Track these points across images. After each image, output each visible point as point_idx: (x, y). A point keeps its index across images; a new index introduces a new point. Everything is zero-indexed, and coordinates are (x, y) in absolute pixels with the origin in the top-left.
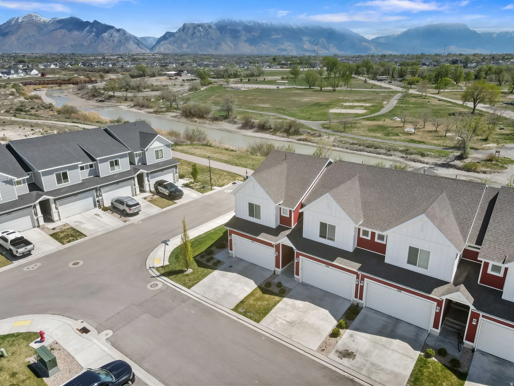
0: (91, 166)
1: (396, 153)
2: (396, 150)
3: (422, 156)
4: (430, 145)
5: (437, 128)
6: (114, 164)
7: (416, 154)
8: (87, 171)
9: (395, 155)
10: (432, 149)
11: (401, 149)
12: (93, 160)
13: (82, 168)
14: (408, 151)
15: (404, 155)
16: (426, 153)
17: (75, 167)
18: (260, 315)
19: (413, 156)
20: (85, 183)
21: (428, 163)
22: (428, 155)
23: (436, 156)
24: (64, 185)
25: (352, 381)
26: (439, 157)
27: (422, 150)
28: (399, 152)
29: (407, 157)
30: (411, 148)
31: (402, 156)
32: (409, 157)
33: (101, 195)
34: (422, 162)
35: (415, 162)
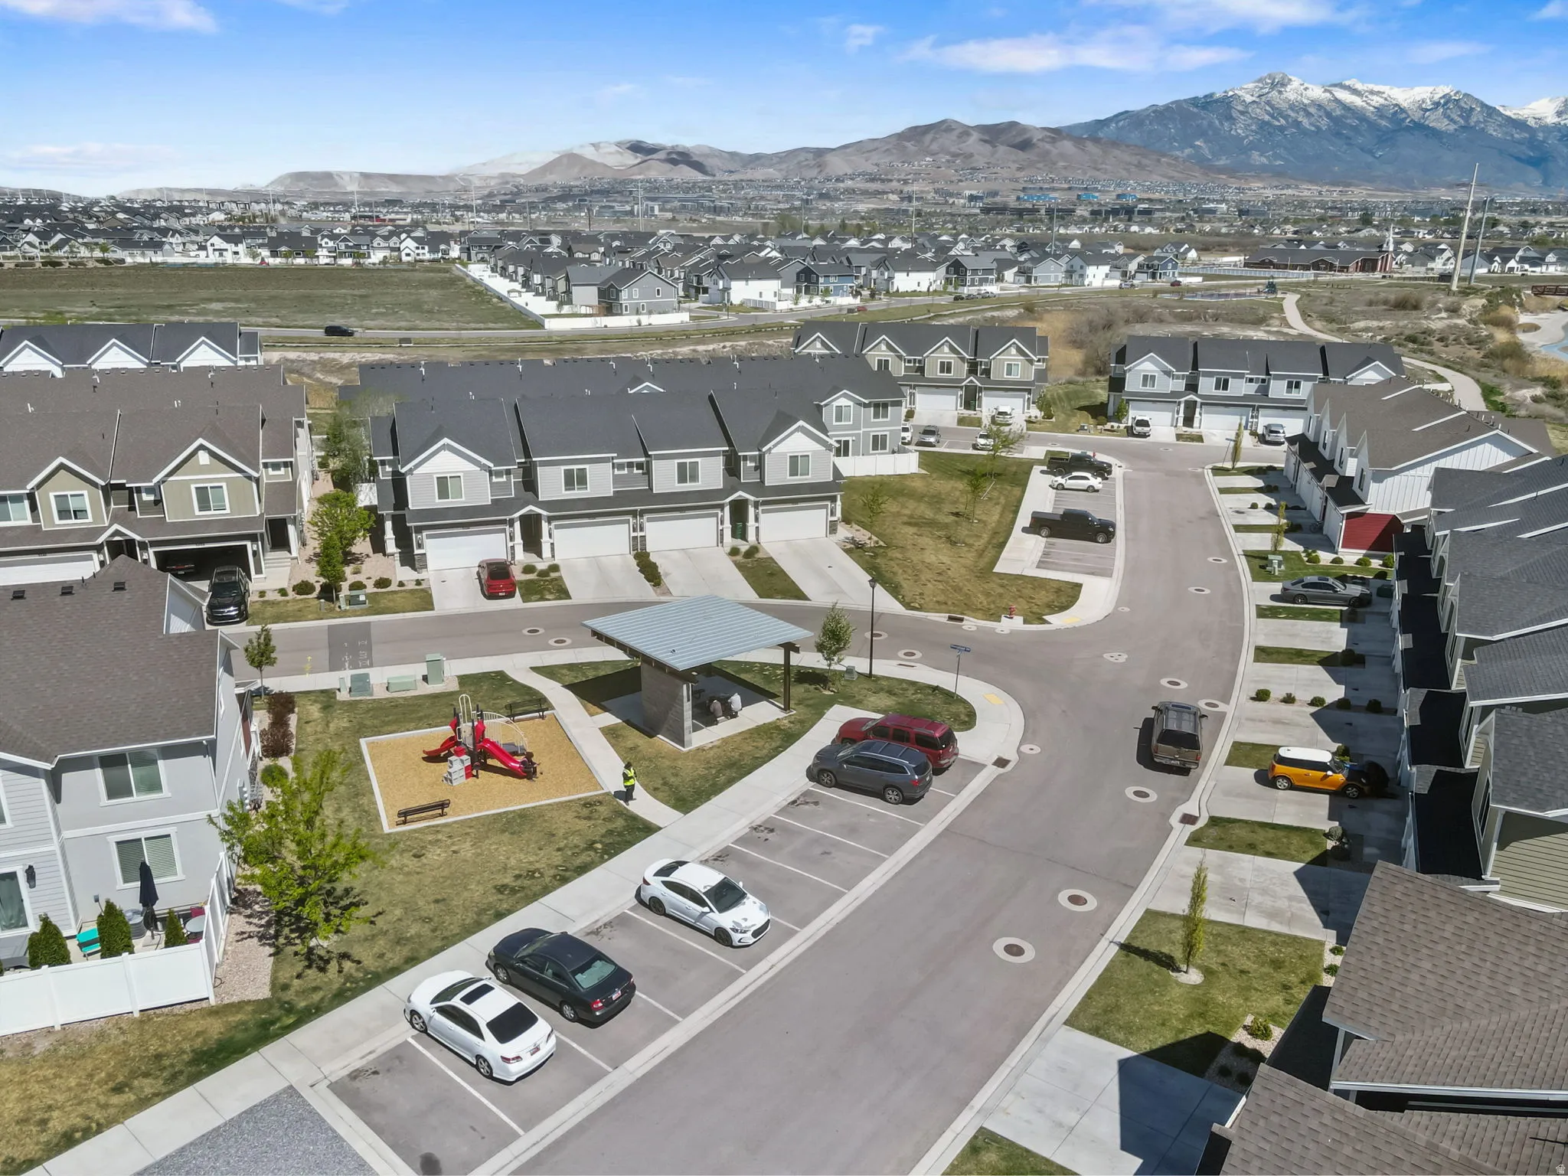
0: (1263, 381)
6: (1294, 385)
8: (1254, 386)
12: (1268, 374)
13: (1251, 380)
17: (1241, 376)
20: (1246, 397)
24: (1221, 393)
33: (1257, 417)
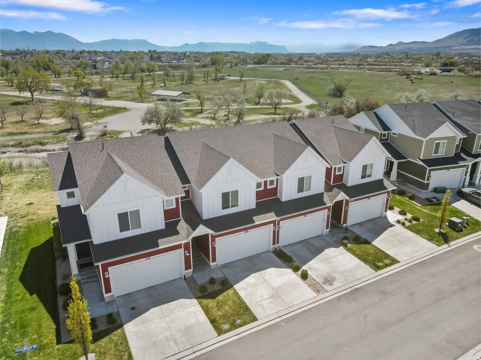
1: (9, 149)
2: (7, 146)
3: (42, 145)
4: (36, 134)
5: (22, 118)
7: (33, 144)
9: (9, 151)
10: (44, 137)
11: (12, 143)
14: (22, 144)
15: (20, 149)
16: (43, 141)
18: (246, 314)
19: (33, 148)
21: (55, 150)
22: (47, 143)
23: (55, 142)
25: (356, 289)
26: (60, 142)
27: (35, 139)
28: (10, 147)
29: (26, 150)
30: (22, 140)
31: (18, 150)
32: (28, 149)
34: (48, 151)
35: (39, 152)
